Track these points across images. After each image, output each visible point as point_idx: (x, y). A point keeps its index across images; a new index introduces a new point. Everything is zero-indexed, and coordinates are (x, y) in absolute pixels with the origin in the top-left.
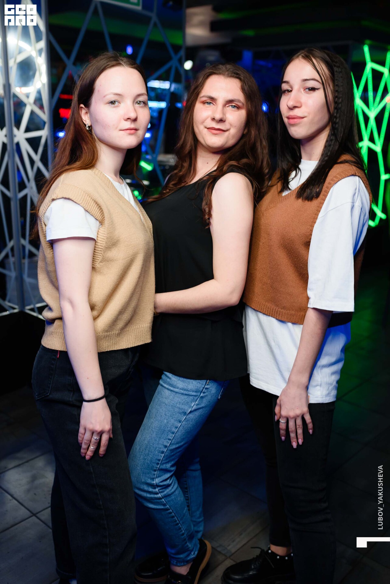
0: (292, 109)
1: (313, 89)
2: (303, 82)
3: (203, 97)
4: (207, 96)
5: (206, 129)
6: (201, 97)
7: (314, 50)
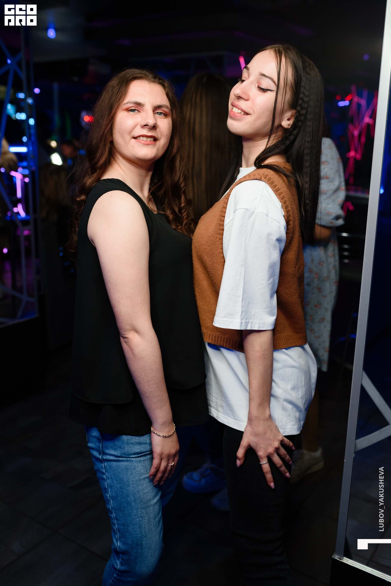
0: (239, 98)
1: (264, 90)
2: (260, 76)
3: (127, 103)
4: (133, 102)
5: (133, 140)
6: (125, 104)
7: (291, 50)
